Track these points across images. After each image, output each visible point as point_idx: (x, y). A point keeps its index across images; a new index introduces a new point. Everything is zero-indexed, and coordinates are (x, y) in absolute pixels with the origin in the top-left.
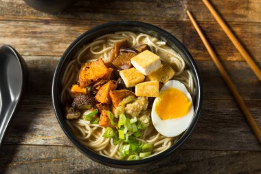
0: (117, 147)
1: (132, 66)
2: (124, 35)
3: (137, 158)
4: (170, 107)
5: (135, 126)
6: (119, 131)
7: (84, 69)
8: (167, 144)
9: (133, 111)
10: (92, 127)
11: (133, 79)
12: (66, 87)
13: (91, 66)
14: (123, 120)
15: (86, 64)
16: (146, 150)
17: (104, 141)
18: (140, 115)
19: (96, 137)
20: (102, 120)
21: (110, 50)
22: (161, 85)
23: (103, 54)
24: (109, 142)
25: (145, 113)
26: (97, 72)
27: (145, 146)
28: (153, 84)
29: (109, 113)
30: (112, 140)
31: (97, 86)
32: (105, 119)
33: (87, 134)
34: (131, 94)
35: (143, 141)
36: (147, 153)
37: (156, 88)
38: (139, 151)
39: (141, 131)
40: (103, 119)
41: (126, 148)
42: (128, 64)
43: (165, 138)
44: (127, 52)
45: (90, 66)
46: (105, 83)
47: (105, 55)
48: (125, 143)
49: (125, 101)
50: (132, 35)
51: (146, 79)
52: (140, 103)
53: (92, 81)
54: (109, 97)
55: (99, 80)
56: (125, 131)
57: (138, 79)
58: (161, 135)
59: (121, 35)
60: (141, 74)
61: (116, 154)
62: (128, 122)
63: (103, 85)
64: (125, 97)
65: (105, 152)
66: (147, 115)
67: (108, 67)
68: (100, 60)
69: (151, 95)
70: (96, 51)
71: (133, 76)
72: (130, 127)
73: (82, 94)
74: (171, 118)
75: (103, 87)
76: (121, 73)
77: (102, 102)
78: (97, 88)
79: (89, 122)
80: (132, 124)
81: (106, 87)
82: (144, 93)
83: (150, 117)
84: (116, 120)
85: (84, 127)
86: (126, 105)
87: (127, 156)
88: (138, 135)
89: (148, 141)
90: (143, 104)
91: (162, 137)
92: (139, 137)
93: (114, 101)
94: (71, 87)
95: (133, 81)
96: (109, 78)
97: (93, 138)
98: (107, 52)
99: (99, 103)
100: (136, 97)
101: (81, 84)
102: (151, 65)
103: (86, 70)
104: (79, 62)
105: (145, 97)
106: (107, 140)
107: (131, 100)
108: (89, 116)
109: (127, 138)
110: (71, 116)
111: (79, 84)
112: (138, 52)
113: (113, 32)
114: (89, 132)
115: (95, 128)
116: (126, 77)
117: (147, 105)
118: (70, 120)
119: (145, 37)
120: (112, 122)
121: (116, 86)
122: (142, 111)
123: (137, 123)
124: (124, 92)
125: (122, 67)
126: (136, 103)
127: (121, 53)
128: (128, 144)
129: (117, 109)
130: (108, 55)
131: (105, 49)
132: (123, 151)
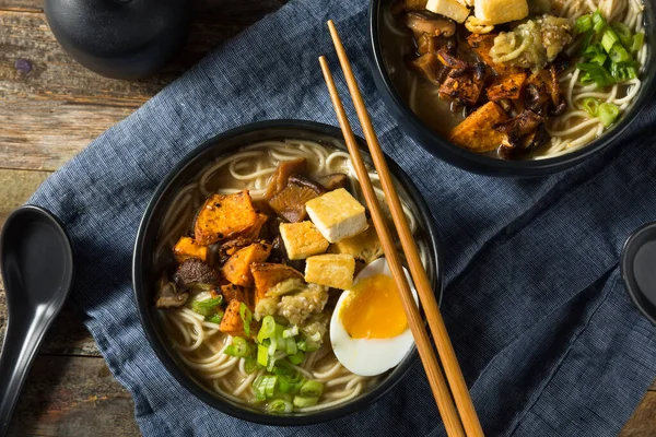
0: (250, 377)
1: (307, 218)
2: (302, 147)
3: (287, 408)
4: (371, 313)
5: (291, 344)
6: (260, 348)
7: (209, 207)
8: (354, 386)
9: (293, 312)
10: (206, 329)
11: (303, 245)
12: (168, 238)
13: (226, 202)
14: (269, 327)
15: (216, 198)
16: (308, 394)
17: (227, 360)
18: (308, 321)
19: (213, 349)
20: (228, 321)
21: (269, 175)
22: (360, 264)
23: (254, 179)
24: (236, 365)
25: (317, 318)
26: (233, 218)
27: (307, 386)
28: (342, 263)
29: (243, 308)
30: (242, 361)
31: (229, 248)
32: (234, 321)
33: (193, 341)
34: (294, 276)
35: (305, 372)
36: (309, 400)
37: (348, 271)
38: (293, 393)
39: (305, 353)
40: (229, 318)
41: (269, 383)
42: (299, 212)
43: (350, 373)
44: (303, 186)
45: (224, 202)
46: (247, 245)
47: (258, 184)
48: (266, 373)
49: (280, 288)
50: (318, 151)
51: (331, 249)
52: (310, 298)
53: (220, 235)
54: (249, 274)
55: (236, 236)
56: (272, 349)
57: (313, 247)
58: (342, 367)
59: (296, 147)
60: (323, 238)
61: (247, 390)
62: (278, 334)
63: (241, 247)
64: (283, 280)
65: (226, 383)
66: (321, 321)
67: (258, 212)
68: (244, 195)
69: (336, 285)
70: (240, 172)
71: (304, 239)
72: (282, 344)
73: (196, 260)
74: (371, 337)
75: (240, 253)
76: (283, 228)
77: (235, 282)
78: (229, 252)
79: (202, 318)
80: (286, 339)
81: (248, 253)
82: (323, 277)
83: (328, 327)
84: (256, 326)
85: (190, 327)
86: (280, 298)
87: (269, 400)
88: (297, 360)
89: (316, 374)
90: (316, 301)
91: (343, 372)
92: (299, 365)
93: (258, 286)
94: (177, 240)
95: (303, 250)
96: (257, 233)
97: (205, 350)
98: (263, 178)
99: (229, 282)
100: (305, 284)
101: (198, 239)
102: (344, 223)
103: (213, 210)
104: (203, 189)
105: (323, 287)
106: (233, 360)
107: (292, 288)
108: (203, 305)
109: (272, 362)
110: (166, 300)
111: (194, 238)
112: (323, 190)
113: (281, 139)
114: (199, 337)
115: (211, 333)
116: (291, 238)
117: (324, 303)
118: (164, 308)
119: (344, 158)
120: (247, 330)
121: (268, 252)
122: (314, 313)
123: (298, 338)
124: (282, 271)
125: (287, 215)
126: (301, 298)
127: (290, 185)
128: (272, 374)
129: (262, 304)
130: (263, 184)
131: (259, 172)
132: (262, 389)
